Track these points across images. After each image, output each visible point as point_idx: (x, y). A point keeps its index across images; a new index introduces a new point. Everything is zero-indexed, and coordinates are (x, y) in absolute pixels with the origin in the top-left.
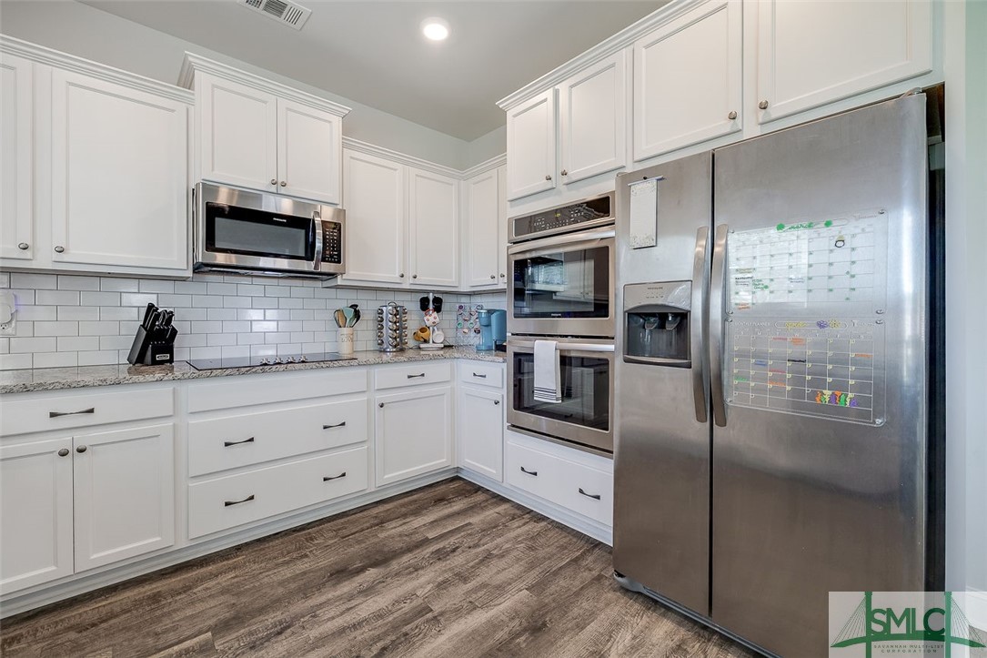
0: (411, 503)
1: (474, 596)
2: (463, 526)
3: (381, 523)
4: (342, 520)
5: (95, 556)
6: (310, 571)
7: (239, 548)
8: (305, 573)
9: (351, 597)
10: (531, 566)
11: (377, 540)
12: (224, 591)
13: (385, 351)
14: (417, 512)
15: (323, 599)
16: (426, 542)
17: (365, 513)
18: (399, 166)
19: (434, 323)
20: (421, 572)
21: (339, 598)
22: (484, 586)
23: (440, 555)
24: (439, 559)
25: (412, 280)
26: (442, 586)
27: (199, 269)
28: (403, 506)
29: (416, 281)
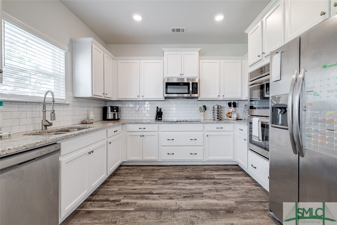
0: (216, 168)
1: (217, 196)
2: (228, 179)
3: (205, 170)
4: (196, 167)
5: (146, 158)
6: (182, 175)
7: (171, 165)
8: (180, 175)
9: (187, 183)
10: (242, 197)
11: (201, 174)
12: (164, 173)
13: (215, 120)
14: (216, 171)
15: (181, 181)
16: (214, 179)
17: (202, 167)
18: (218, 61)
19: (232, 111)
20: (206, 185)
21: (184, 183)
22: (222, 195)
23: (215, 183)
24: (214, 184)
25: (222, 97)
26: (210, 190)
27: (165, 98)
28: (214, 168)
29: (224, 97)
